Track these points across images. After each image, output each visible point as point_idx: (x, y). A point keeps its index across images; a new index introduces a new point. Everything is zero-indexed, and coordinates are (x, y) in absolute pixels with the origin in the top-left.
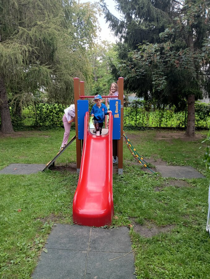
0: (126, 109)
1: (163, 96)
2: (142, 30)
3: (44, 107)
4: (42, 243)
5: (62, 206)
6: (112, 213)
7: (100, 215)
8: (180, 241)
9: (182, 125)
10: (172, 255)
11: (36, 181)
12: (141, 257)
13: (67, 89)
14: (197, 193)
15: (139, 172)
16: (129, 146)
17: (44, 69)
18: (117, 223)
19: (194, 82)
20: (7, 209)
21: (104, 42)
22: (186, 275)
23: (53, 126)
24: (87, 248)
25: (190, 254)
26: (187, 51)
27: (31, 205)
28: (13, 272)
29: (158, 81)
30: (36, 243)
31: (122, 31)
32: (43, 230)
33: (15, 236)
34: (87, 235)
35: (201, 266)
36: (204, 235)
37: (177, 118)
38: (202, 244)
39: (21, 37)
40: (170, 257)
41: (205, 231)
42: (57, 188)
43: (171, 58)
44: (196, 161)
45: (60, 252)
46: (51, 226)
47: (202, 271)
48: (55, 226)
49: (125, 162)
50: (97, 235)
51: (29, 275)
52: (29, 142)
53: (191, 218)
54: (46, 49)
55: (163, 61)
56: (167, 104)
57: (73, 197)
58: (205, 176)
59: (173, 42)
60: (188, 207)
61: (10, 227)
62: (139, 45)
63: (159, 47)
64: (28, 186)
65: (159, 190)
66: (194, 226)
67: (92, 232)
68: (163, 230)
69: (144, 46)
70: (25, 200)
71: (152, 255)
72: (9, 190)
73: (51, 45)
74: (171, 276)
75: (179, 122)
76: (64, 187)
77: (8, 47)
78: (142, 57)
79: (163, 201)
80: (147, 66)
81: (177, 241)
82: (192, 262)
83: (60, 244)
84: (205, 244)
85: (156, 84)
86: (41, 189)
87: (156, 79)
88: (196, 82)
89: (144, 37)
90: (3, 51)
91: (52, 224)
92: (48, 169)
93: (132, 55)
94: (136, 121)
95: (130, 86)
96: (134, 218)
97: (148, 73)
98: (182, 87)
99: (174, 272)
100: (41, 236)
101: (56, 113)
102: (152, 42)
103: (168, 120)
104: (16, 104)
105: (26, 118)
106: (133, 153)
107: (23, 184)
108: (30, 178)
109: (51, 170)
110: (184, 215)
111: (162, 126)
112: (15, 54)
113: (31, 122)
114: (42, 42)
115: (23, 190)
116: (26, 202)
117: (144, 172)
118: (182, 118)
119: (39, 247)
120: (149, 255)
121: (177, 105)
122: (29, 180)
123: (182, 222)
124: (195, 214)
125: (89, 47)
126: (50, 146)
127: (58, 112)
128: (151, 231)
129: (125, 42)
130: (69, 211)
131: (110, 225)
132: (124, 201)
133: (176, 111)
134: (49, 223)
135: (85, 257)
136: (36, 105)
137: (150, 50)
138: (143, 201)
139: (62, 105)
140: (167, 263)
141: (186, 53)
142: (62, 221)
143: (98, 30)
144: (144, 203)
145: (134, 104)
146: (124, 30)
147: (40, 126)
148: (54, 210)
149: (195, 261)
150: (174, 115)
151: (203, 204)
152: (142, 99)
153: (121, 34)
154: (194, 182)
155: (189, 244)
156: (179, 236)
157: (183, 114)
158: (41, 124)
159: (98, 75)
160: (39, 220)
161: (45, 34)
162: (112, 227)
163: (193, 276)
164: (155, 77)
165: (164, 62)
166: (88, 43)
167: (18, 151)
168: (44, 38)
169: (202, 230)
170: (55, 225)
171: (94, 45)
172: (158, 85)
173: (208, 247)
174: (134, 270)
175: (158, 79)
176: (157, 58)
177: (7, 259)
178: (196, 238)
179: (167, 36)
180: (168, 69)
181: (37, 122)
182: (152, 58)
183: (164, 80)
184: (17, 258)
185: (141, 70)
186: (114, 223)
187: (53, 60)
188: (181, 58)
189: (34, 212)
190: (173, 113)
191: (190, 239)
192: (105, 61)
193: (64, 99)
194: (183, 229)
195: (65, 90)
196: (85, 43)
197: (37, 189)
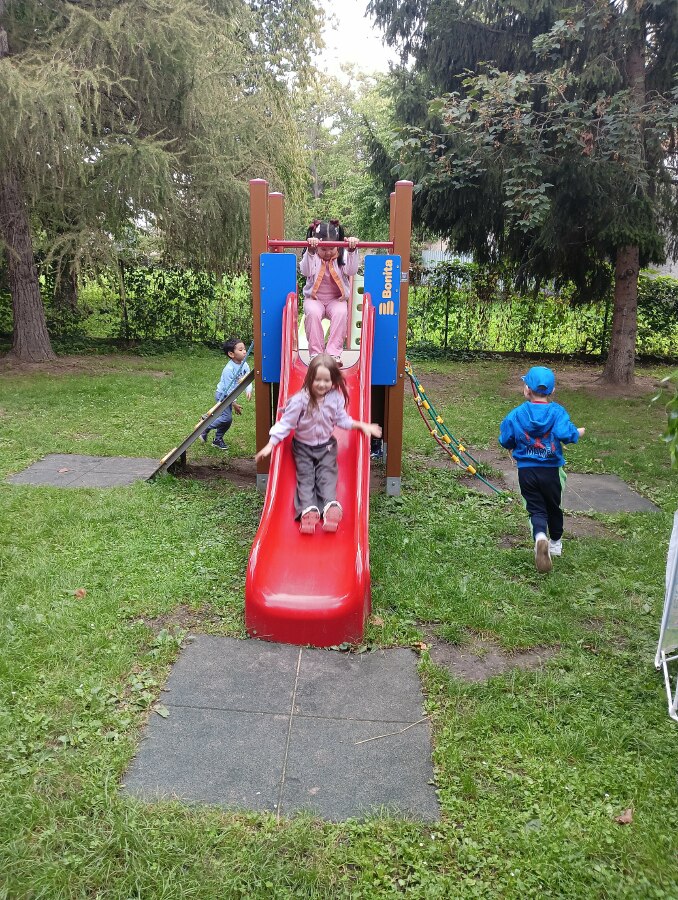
0: (415, 292)
1: (538, 249)
2: (476, 27)
3: (148, 277)
4: (151, 689)
5: (211, 584)
6: (366, 606)
7: (331, 611)
8: (572, 693)
9: (595, 347)
10: (545, 733)
11: (129, 509)
12: (450, 738)
13: (225, 220)
14: (630, 554)
15: (450, 490)
16: (423, 406)
17: (152, 149)
18: (382, 636)
19: (639, 204)
20: (42, 590)
21: (347, 68)
22: (586, 791)
23: (178, 340)
24: (288, 708)
25: (601, 733)
26: (623, 102)
27: (114, 580)
28: (68, 768)
29: (523, 197)
30: (133, 689)
31: (409, 26)
32: (155, 651)
33: (70, 667)
34: (287, 668)
35: (632, 767)
36: (646, 680)
37: (577, 325)
38: (640, 705)
39: (77, 42)
40: (541, 739)
41: (649, 667)
42: (195, 530)
43: (567, 123)
44: (632, 461)
45: (207, 716)
46: (179, 642)
47: (633, 781)
48: (191, 641)
49: (407, 458)
50: (319, 670)
51: (113, 777)
52: (102, 391)
53: (610, 629)
54: (159, 84)
55: (540, 130)
56: (549, 277)
57: (246, 559)
58: (658, 506)
59: (577, 68)
60: (599, 595)
61: (52, 642)
62: (465, 77)
63: (531, 86)
64: (104, 521)
65: (512, 545)
66: (618, 653)
67: (302, 662)
68: (521, 662)
69: (482, 81)
70: (99, 564)
71: (486, 731)
72: (47, 534)
73: (174, 72)
74: (542, 792)
75: (583, 337)
76: (217, 529)
77: (33, 74)
78: (474, 115)
79: (522, 576)
80: (489, 148)
81: (564, 695)
82: (605, 755)
83: (207, 692)
84: (650, 704)
85: (515, 210)
86: (146, 534)
87: (518, 192)
88: (646, 204)
89: (481, 51)
90: (16, 87)
91: (182, 635)
92: (165, 473)
93: (440, 111)
94: (446, 331)
95: (432, 215)
96: (433, 622)
97: (492, 170)
98: (600, 219)
99: (550, 783)
100: (148, 668)
101: (187, 300)
102: (509, 66)
103: (548, 329)
104: (63, 264)
105: (91, 313)
106: (435, 431)
107: (88, 516)
108: (111, 501)
109: (176, 476)
110: (587, 619)
111: (529, 348)
112: (56, 100)
113: (109, 328)
114: (147, 62)
115: (89, 533)
116: (99, 568)
117: (466, 490)
118: (594, 323)
119: (143, 701)
120: (476, 733)
121: (580, 282)
122: (108, 505)
123: (582, 641)
124: (622, 619)
125: (298, 81)
126: (171, 403)
127: (194, 296)
128: (483, 662)
129: (419, 66)
130: (233, 599)
131: (360, 641)
132: (402, 574)
133: (577, 301)
134: (171, 632)
135: (284, 732)
136: (123, 273)
137: (502, 95)
138: (463, 576)
139: (210, 274)
140: (530, 755)
141: (617, 108)
142: (212, 628)
143: (328, 24)
144: (465, 580)
145: (443, 276)
146: (417, 24)
147: (138, 340)
148: (187, 595)
149: (614, 752)
150: (571, 315)
151: (648, 588)
152: (467, 260)
153: (405, 39)
154: (624, 524)
155: (601, 704)
156: (569, 679)
157: (598, 312)
158: (142, 334)
159: (325, 178)
160: (141, 621)
161: (156, 31)
162: (365, 648)
163: (607, 792)
164: (512, 185)
165: (544, 135)
166: (294, 69)
167: (71, 415)
168: (154, 45)
169: (642, 665)
170: (191, 637)
171: (316, 74)
172: (525, 211)
173: (657, 713)
174: (430, 774)
175: (523, 193)
176: (522, 122)
177: (47, 732)
178: (622, 688)
179: (558, 46)
180: (556, 161)
181: (127, 326)
182: (505, 120)
183: (543, 194)
184: (77, 729)
185: (469, 160)
186: (371, 635)
187: (179, 122)
188: (603, 123)
189: (127, 598)
190: (565, 307)
191: (603, 690)
192: (349, 129)
193: (217, 252)
194: (582, 659)
195: (219, 224)
196: (285, 67)
197: (133, 532)
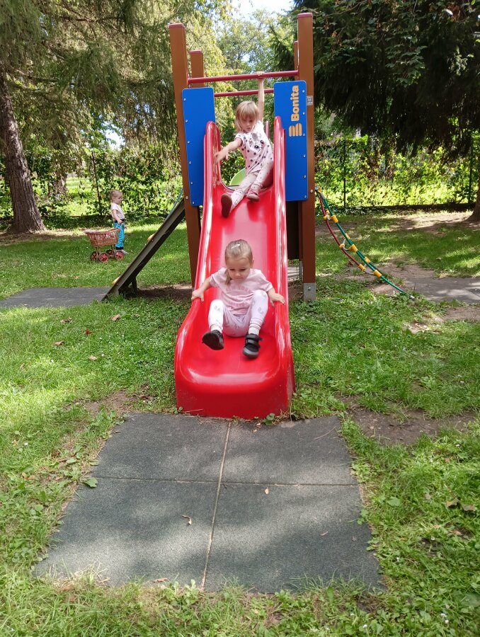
6: (289, 381)
9: (463, 197)
56: (424, 144)
87: (398, 56)
94: (345, 192)
106: (343, 245)
109: (126, 297)
145: (340, 149)
175: (403, 55)
183: (419, 55)
